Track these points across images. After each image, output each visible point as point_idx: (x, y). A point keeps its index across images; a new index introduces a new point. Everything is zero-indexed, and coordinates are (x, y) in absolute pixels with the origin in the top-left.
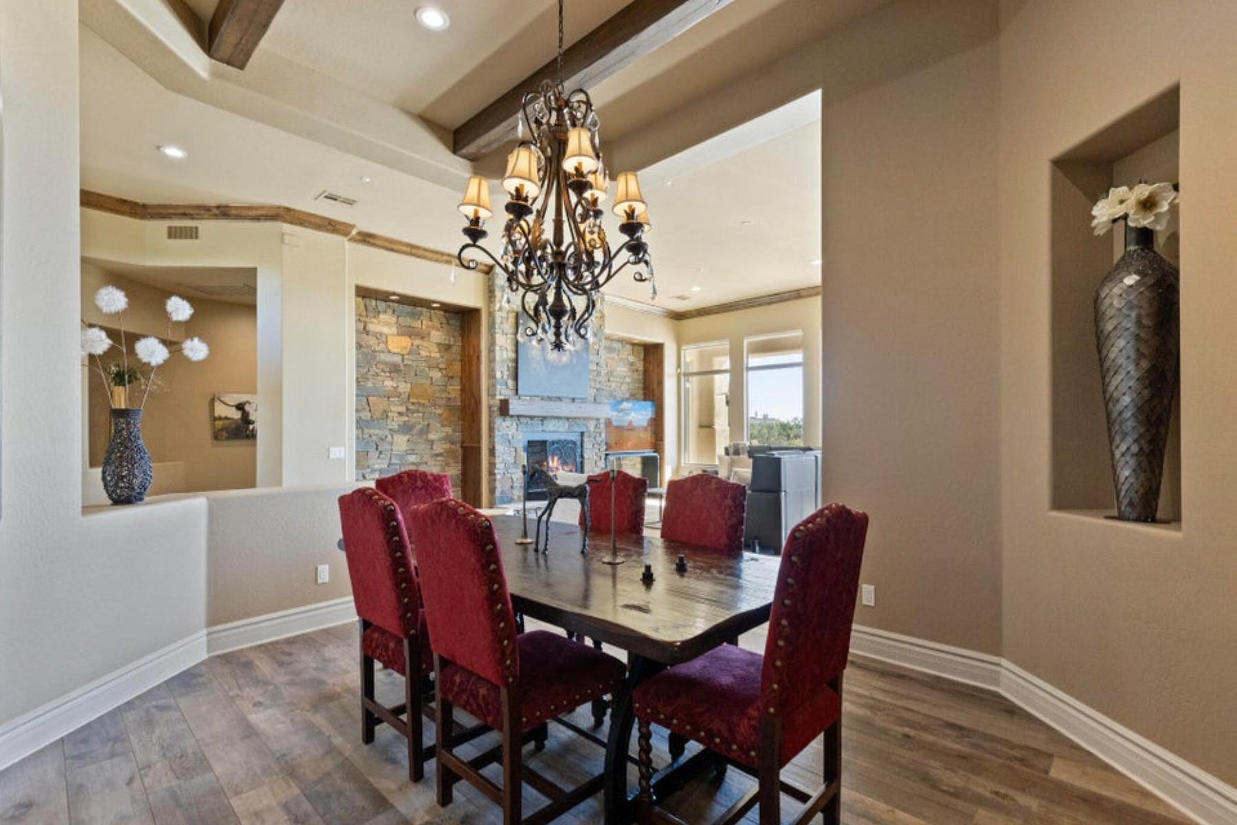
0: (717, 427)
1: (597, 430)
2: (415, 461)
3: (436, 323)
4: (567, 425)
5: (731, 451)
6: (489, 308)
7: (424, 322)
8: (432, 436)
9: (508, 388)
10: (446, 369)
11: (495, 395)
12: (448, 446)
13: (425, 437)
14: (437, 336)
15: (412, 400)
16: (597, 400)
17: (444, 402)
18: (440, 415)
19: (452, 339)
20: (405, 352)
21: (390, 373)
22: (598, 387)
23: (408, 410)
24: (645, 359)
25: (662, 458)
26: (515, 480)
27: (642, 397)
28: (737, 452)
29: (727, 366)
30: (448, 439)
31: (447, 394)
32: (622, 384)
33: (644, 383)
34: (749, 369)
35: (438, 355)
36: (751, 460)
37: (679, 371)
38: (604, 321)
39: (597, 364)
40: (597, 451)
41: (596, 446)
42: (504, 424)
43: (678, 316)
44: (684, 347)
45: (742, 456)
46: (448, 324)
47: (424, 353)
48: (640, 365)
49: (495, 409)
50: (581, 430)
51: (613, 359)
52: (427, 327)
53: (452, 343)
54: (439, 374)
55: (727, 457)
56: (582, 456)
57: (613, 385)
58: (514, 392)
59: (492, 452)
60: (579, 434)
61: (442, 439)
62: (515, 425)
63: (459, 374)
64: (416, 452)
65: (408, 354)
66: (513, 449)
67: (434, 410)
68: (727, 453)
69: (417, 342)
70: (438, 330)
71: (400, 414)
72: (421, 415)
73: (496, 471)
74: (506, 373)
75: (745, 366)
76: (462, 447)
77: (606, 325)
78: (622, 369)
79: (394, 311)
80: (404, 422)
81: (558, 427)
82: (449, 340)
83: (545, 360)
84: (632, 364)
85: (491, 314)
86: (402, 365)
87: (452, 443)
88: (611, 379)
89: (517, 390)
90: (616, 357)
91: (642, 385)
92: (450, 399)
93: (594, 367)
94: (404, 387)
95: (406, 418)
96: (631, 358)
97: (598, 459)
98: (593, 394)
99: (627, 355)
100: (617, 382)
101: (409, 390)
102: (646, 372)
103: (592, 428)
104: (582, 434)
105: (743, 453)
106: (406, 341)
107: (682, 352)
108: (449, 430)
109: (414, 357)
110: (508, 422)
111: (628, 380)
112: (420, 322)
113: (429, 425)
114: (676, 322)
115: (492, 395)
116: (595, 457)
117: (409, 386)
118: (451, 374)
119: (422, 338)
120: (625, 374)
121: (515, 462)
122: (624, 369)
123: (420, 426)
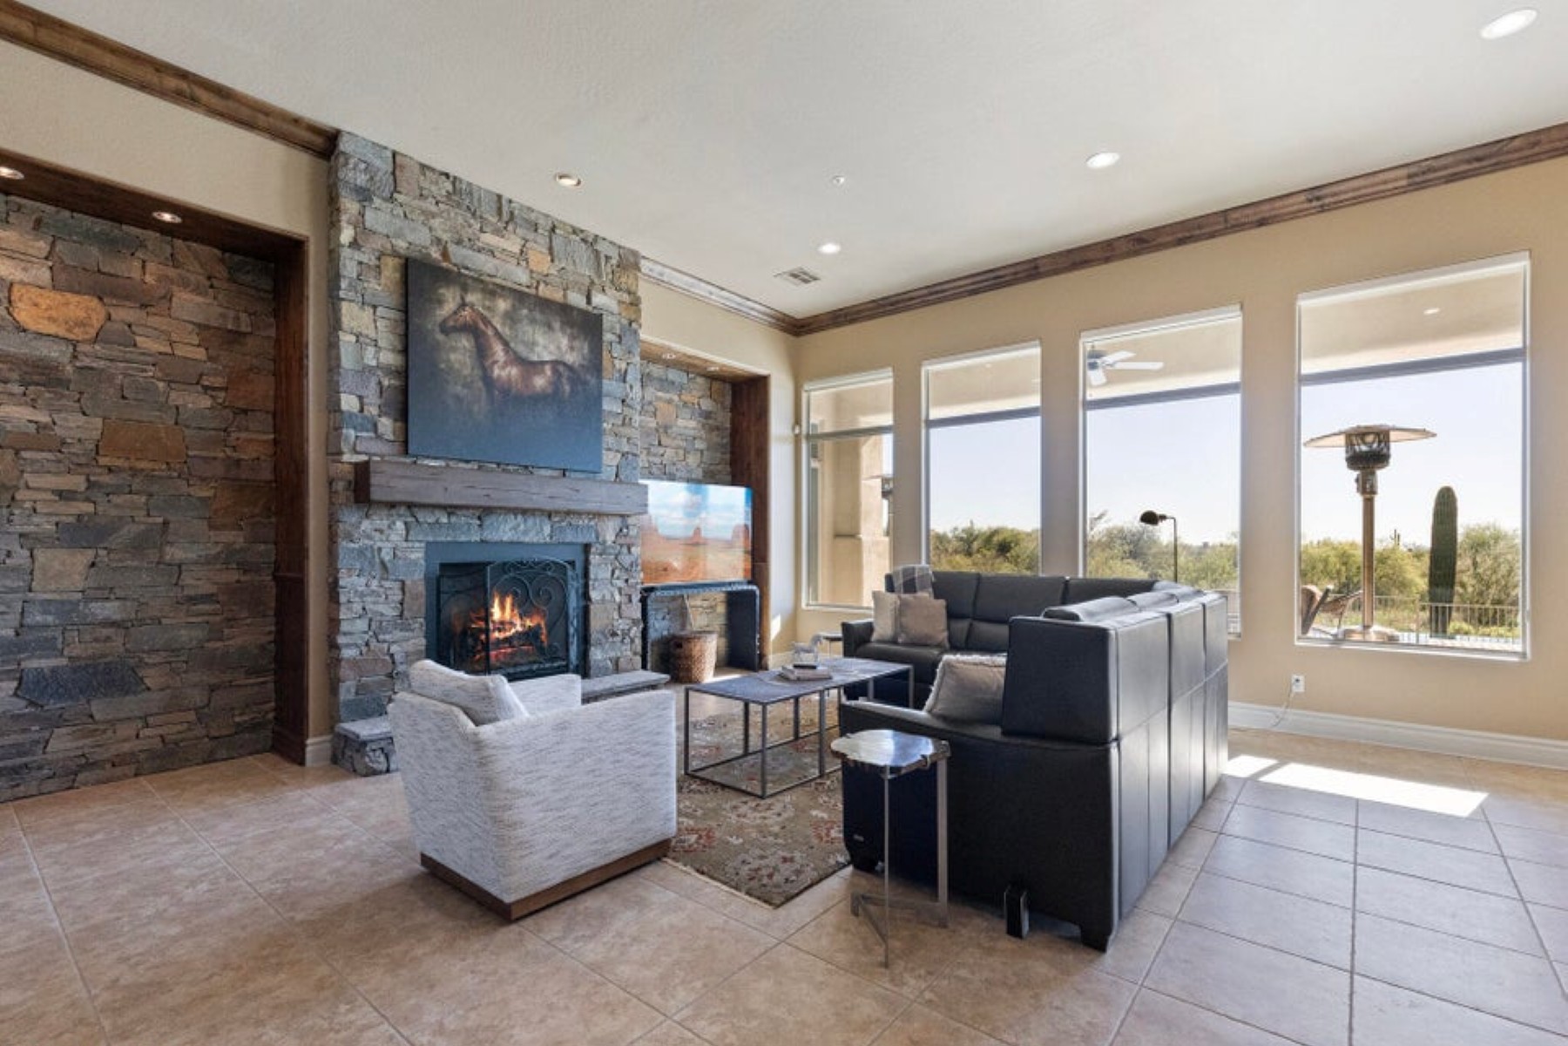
0: (865, 536)
1: (622, 541)
2: (117, 617)
3: (196, 275)
4: (547, 530)
5: (899, 582)
6: (329, 239)
7: (151, 266)
8: (175, 553)
9: (379, 437)
10: (226, 389)
11: (340, 453)
12: (233, 576)
13: (153, 555)
14: (190, 305)
15: (103, 461)
16: (622, 477)
17: (219, 470)
18: (204, 500)
19: (243, 316)
20: (78, 334)
21: (25, 383)
22: (626, 449)
23: (91, 485)
24: (734, 408)
25: (764, 595)
26: (398, 658)
27: (729, 478)
28: (910, 586)
29: (887, 419)
30: (228, 557)
31: (229, 451)
32: (686, 452)
33: (732, 453)
34: (931, 424)
35: (200, 354)
36: (942, 603)
37: (797, 431)
38: (639, 311)
39: (623, 401)
40: (620, 583)
41: (617, 573)
42: (366, 525)
43: (795, 328)
44: (806, 387)
45: (920, 594)
46: (232, 280)
47: (147, 343)
48: (725, 419)
49: (340, 486)
50: (585, 541)
51: (670, 402)
52: (159, 280)
53: (244, 328)
54: (206, 402)
55: (892, 597)
56: (586, 596)
57: (669, 453)
58: (397, 447)
59: (333, 591)
60: (580, 549)
61: (209, 561)
62: (400, 525)
63: (270, 406)
64: (119, 593)
65: (95, 340)
66: (397, 585)
67: (184, 489)
68: (890, 587)
69: (125, 314)
70: (197, 290)
71: (64, 495)
72: (143, 499)
73: (341, 640)
74: (372, 398)
75: (923, 417)
76: (275, 578)
77: (642, 321)
78: (687, 424)
79: (38, 224)
80: (79, 517)
81: (525, 533)
82: (237, 318)
83: (488, 380)
84: (707, 415)
85: (332, 255)
86: (69, 368)
87: (244, 568)
88: (665, 441)
89: (406, 443)
90: (676, 398)
91: (728, 456)
92: (238, 462)
93: (617, 408)
94: (77, 426)
95: (88, 508)
96: (707, 404)
97: (625, 599)
98: (615, 463)
99: (696, 393)
100: (678, 447)
101: (96, 434)
102: (735, 432)
103: (610, 537)
104: (587, 548)
105: (923, 588)
106: (82, 309)
107: (804, 396)
108: (236, 538)
109: (116, 351)
110: (379, 520)
111: (699, 445)
112: (137, 264)
113: (166, 523)
114: (792, 338)
115: (334, 453)
116: (618, 598)
117: (98, 422)
118: (241, 404)
119: (144, 306)
120: (692, 433)
121: (401, 615)
122: (693, 424)
123: (135, 529)
